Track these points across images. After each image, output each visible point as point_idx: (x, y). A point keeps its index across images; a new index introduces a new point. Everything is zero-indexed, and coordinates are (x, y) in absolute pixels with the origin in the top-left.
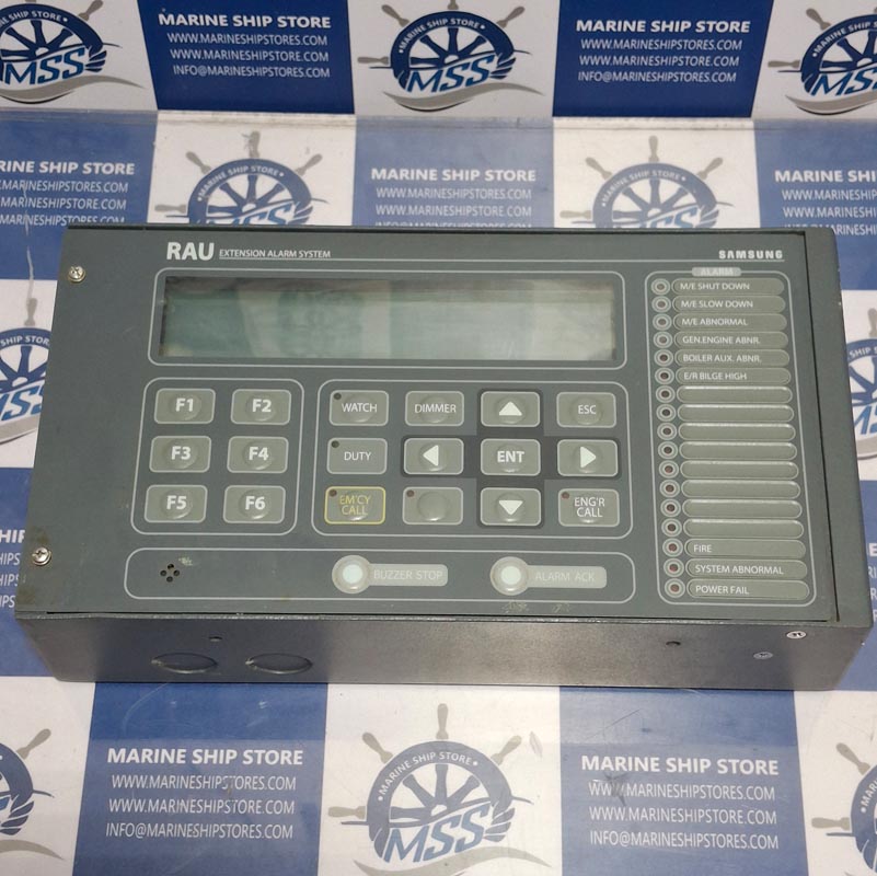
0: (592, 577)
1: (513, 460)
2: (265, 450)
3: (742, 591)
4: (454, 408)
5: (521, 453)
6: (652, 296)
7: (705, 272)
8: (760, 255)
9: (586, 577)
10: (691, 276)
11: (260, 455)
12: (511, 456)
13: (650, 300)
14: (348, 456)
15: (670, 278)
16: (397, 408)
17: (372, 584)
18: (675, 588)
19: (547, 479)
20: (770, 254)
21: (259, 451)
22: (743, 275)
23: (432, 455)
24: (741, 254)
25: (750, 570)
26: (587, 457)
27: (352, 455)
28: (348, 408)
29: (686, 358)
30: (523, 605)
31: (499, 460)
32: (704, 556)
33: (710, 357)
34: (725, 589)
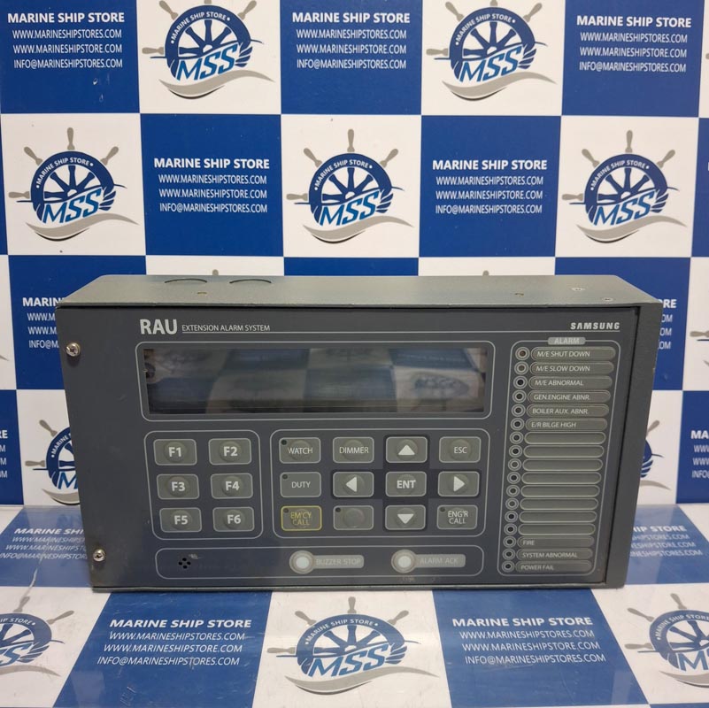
0: (457, 561)
1: (408, 487)
2: (236, 483)
3: (551, 568)
4: (367, 450)
5: (413, 482)
6: (515, 361)
7: (557, 341)
8: (602, 326)
9: (453, 561)
10: (547, 345)
11: (234, 487)
12: (406, 484)
13: (513, 364)
14: (294, 485)
15: (531, 346)
16: (327, 450)
17: (317, 567)
18: (508, 566)
19: (431, 499)
20: (610, 326)
21: (232, 484)
22: (587, 344)
23: (353, 484)
24: (588, 326)
25: (557, 555)
26: (458, 484)
27: (297, 484)
28: (292, 451)
29: (535, 411)
30: (411, 578)
31: (398, 487)
32: (530, 547)
33: (552, 411)
34: (540, 567)
